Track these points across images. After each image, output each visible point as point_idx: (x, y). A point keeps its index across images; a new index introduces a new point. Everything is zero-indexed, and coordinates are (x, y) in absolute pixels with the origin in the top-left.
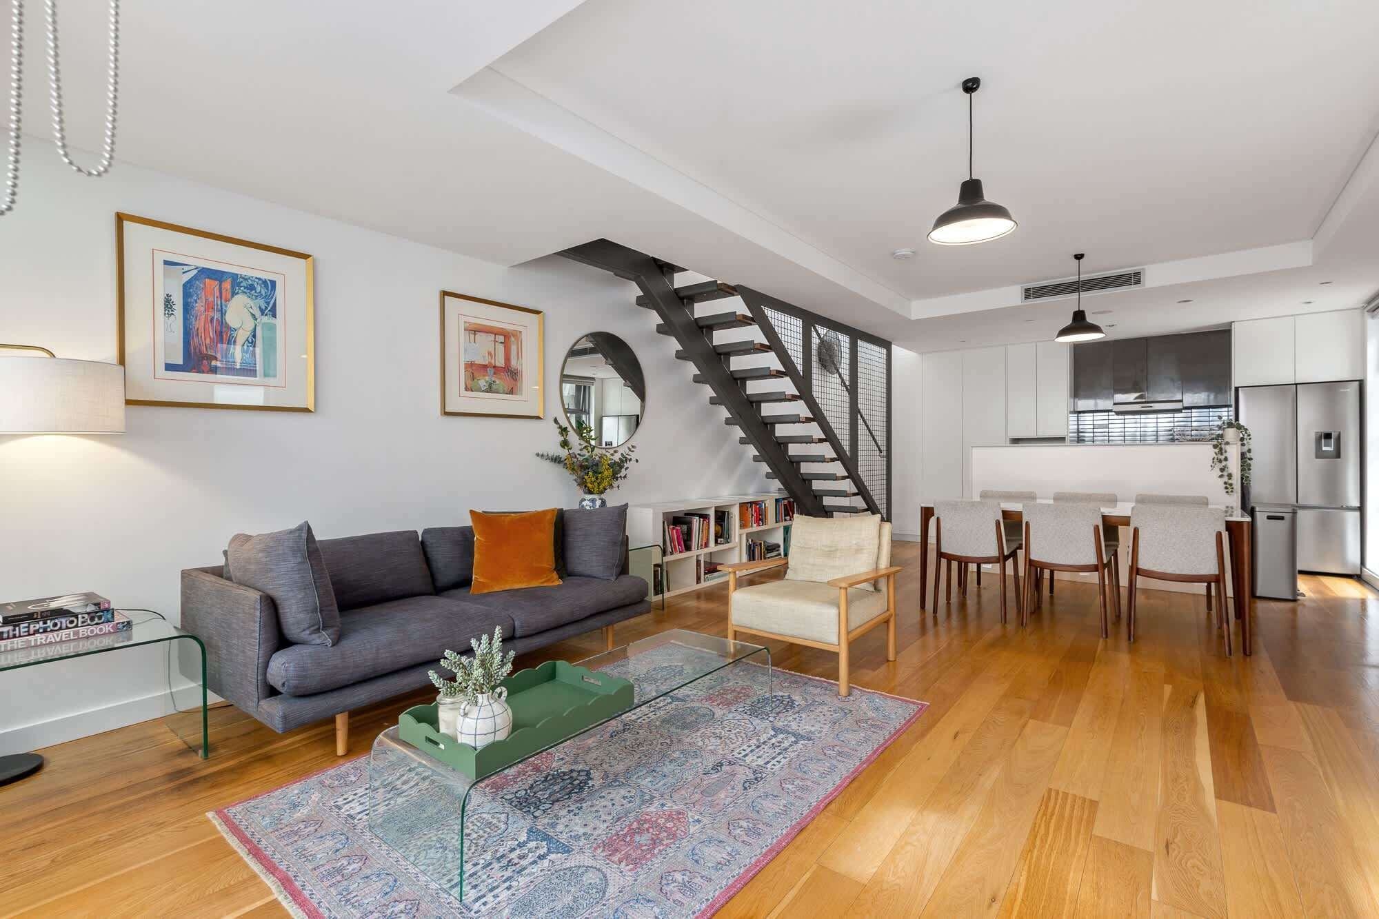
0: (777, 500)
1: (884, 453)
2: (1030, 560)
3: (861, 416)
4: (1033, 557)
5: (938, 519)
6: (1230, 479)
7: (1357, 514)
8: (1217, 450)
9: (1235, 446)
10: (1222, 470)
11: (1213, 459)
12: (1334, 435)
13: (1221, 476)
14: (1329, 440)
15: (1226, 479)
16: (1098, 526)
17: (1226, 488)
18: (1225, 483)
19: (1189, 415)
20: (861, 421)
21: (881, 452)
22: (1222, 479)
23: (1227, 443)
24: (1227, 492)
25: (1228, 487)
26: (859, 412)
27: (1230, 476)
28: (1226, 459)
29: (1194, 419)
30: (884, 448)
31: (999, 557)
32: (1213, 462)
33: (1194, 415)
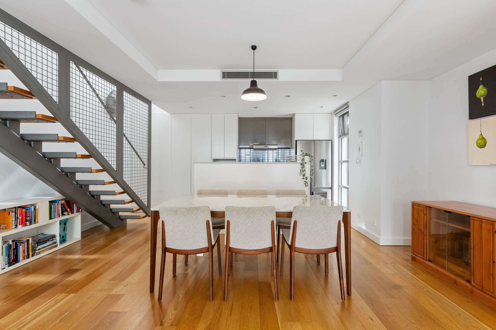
0: (51, 202)
1: (146, 166)
2: (230, 247)
3: (126, 138)
4: (231, 246)
5: (163, 222)
6: (306, 180)
7: (330, 190)
8: (301, 166)
9: (308, 164)
10: (304, 175)
11: (301, 170)
12: (324, 160)
13: (303, 178)
14: (323, 162)
15: (305, 180)
16: (273, 221)
17: (305, 184)
18: (305, 182)
19: (278, 151)
20: (127, 141)
21: (144, 165)
22: (304, 179)
23: (306, 163)
24: (306, 186)
25: (306, 183)
26: (125, 136)
27: (307, 178)
28: (305, 170)
29: (279, 153)
30: (146, 163)
31: (208, 247)
32: (301, 172)
33: (279, 151)
